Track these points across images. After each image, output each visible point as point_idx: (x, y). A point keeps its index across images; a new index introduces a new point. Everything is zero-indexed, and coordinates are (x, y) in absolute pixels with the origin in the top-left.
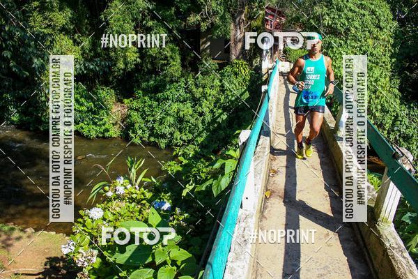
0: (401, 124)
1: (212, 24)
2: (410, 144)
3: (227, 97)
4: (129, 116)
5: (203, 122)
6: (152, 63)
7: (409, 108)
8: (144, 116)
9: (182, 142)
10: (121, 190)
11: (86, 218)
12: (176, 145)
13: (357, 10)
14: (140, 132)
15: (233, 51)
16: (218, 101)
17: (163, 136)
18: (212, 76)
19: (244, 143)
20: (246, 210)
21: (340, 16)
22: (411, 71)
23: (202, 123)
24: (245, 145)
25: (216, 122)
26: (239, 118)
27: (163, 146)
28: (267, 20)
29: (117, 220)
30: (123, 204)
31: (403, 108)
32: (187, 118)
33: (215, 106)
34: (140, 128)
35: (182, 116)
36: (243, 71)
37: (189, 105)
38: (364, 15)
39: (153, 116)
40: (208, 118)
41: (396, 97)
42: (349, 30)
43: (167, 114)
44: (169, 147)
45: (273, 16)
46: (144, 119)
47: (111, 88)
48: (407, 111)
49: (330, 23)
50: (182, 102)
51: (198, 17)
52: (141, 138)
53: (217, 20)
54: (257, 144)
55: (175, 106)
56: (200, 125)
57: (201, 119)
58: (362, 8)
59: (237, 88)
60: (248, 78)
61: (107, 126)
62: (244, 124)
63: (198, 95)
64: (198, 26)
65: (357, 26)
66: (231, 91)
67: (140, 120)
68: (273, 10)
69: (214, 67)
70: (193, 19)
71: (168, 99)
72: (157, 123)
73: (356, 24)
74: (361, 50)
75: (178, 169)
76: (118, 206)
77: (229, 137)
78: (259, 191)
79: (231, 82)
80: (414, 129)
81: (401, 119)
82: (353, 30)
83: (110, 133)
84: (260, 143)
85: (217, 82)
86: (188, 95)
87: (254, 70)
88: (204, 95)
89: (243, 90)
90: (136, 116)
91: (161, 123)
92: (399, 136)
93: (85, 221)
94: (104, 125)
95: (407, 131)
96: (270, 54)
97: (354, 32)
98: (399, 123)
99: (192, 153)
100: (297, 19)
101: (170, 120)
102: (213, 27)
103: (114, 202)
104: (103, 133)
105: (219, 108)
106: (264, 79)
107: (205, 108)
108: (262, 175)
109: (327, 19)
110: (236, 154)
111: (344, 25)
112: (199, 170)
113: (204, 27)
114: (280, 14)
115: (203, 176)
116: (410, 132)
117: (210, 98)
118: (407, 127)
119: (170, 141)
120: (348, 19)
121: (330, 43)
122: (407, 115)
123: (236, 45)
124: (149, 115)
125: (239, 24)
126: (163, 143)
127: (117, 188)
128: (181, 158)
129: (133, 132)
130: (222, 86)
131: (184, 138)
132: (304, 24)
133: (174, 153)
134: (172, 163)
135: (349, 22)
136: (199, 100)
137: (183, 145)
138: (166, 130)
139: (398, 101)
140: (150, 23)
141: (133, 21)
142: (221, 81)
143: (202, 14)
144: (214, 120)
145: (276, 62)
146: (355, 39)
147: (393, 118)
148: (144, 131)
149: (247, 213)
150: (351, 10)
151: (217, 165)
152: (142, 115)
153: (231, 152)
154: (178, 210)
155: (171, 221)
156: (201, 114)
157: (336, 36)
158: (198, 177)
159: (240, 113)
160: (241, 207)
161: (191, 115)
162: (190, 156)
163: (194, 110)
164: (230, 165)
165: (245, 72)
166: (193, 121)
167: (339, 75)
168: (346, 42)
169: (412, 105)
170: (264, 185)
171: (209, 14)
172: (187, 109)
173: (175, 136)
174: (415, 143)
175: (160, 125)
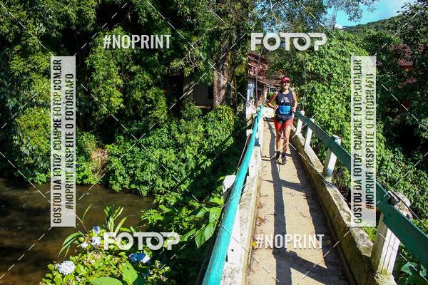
0: (386, 169)
1: (196, 69)
2: (396, 188)
3: (211, 143)
4: (109, 162)
5: (186, 168)
6: (135, 109)
7: (394, 152)
8: (124, 161)
9: (164, 190)
10: (97, 241)
11: (55, 273)
12: (158, 193)
13: (338, 57)
14: (120, 179)
15: (217, 97)
16: (202, 146)
17: (145, 183)
18: (195, 122)
19: (228, 189)
20: (232, 264)
21: (322, 62)
22: (393, 116)
23: (185, 170)
24: (230, 191)
25: (200, 169)
26: (223, 164)
27: (145, 193)
28: (250, 67)
29: (90, 274)
30: (99, 257)
31: (387, 153)
32: (170, 164)
33: (199, 153)
34: (121, 175)
35: (165, 162)
36: (226, 116)
37: (172, 151)
38: (345, 62)
39: (134, 162)
40: (192, 165)
41: (381, 142)
42: (332, 76)
43: (149, 161)
44: (151, 194)
45: (256, 62)
46: (125, 165)
47: (91, 133)
48: (392, 156)
49: (313, 69)
50: (164, 148)
51: (182, 63)
52: (122, 185)
53: (201, 65)
54: (242, 191)
55: (157, 152)
56: (184, 172)
57: (184, 165)
58: (343, 55)
59: (221, 133)
60: (232, 124)
61: (86, 173)
62: (228, 170)
63: (181, 141)
64: (182, 71)
65: (339, 72)
66: (215, 137)
67: (120, 166)
68: (256, 57)
69: (197, 113)
70: (176, 64)
71: (150, 145)
72: (139, 170)
73: (338, 70)
74: (344, 95)
75: (159, 218)
76: (93, 258)
77: (213, 184)
78: (246, 242)
79: (214, 128)
80: (400, 173)
81: (386, 163)
82: (335, 76)
83: (89, 179)
84: (245, 190)
85: (201, 128)
86: (171, 141)
87: (238, 116)
88: (188, 141)
89: (228, 136)
90: (116, 163)
91: (143, 170)
92: (386, 181)
93: (54, 277)
94: (83, 171)
95: (393, 175)
96: (253, 100)
97: (336, 78)
98: (385, 167)
99: (174, 201)
100: (280, 66)
101: (152, 167)
102: (197, 72)
103: (90, 254)
104: (82, 180)
105: (203, 154)
106: (248, 124)
107: (188, 155)
108: (248, 224)
109: (310, 64)
110: (221, 202)
111: (327, 70)
112: (181, 220)
113: (187, 72)
114: (263, 61)
115: (185, 225)
116: (396, 176)
117: (194, 144)
118: (393, 172)
119: (152, 189)
120: (330, 66)
121: (313, 89)
122: (392, 159)
123: (219, 91)
124: (130, 161)
125: (223, 70)
126: (144, 190)
127: (93, 238)
128: (162, 207)
129: (114, 179)
130: (206, 132)
131: (167, 185)
132: (287, 70)
133: (155, 201)
134: (152, 211)
135: (331, 69)
136: (182, 146)
137: (165, 192)
138: (148, 177)
139: (383, 145)
140: (134, 68)
141: (117, 66)
142: (204, 126)
143: (185, 60)
144: (198, 167)
145: (260, 107)
146: (338, 84)
147: (379, 163)
148: (125, 178)
149: (233, 267)
150: (333, 57)
151: (200, 214)
152: (122, 161)
153: (215, 200)
154: (157, 263)
155: (150, 275)
156: (184, 161)
157: (319, 82)
158: (180, 227)
159: (225, 159)
160: (227, 260)
161: (174, 162)
162: (172, 204)
163: (177, 157)
164: (214, 214)
165: (229, 118)
166: (176, 167)
167: (323, 120)
168: (329, 88)
169: (396, 149)
170: (250, 235)
171: (192, 59)
172: (170, 155)
173: (157, 183)
174: (402, 187)
175: (141, 172)
